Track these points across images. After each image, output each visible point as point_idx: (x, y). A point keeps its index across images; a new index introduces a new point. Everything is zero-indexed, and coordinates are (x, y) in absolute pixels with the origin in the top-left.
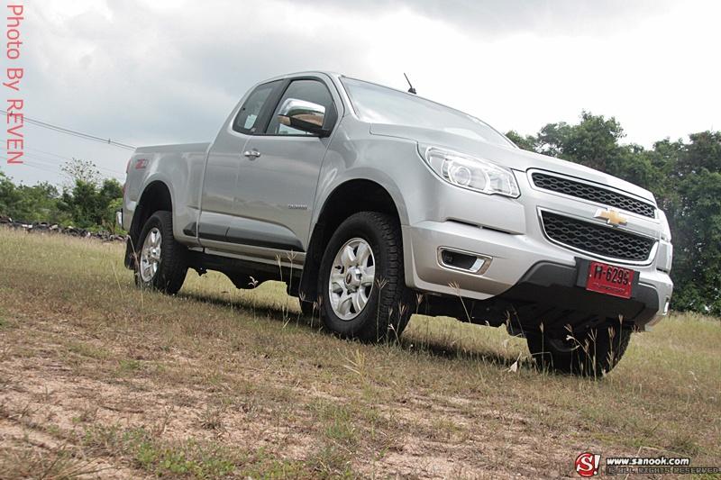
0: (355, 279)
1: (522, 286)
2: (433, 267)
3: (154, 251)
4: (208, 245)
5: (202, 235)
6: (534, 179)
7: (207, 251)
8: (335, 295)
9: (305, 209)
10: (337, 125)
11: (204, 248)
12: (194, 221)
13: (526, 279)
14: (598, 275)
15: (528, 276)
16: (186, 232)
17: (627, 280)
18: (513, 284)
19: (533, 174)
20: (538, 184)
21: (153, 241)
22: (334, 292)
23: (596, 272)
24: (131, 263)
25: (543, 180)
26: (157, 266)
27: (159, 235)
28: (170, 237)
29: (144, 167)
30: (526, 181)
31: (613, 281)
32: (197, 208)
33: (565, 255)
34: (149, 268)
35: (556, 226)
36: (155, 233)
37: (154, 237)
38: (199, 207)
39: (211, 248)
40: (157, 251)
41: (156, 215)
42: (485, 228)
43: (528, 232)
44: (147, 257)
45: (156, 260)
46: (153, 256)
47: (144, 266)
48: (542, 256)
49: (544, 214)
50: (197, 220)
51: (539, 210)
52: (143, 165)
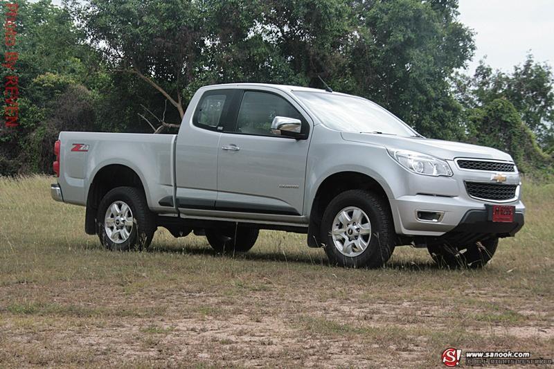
0: (355, 232)
1: (461, 225)
2: (413, 221)
3: (122, 219)
5: (180, 206)
6: (459, 164)
7: (183, 216)
8: (338, 242)
10: (311, 130)
11: (179, 214)
12: (170, 196)
13: (463, 222)
14: (497, 213)
15: (464, 219)
16: (162, 204)
17: (509, 212)
18: (457, 224)
19: (458, 161)
20: (461, 166)
22: (337, 240)
23: (496, 211)
25: (464, 164)
27: (125, 206)
30: (454, 166)
31: (504, 214)
32: (171, 186)
33: (479, 204)
35: (474, 189)
42: (437, 196)
43: (460, 195)
45: (126, 226)
46: (122, 223)
48: (470, 207)
49: (468, 183)
50: (173, 194)
51: (464, 181)
52: (81, 149)
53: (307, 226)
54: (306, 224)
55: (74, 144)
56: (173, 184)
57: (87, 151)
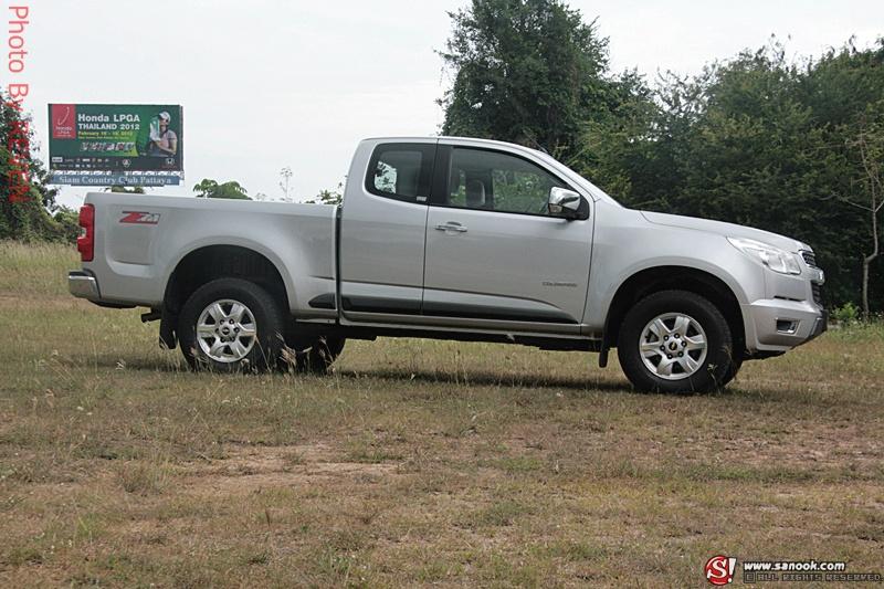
2: (773, 333)
7: (345, 322)
11: (337, 320)
16: (315, 305)
18: (807, 336)
22: (647, 358)
29: (151, 223)
32: (332, 278)
42: (791, 299)
43: (807, 298)
50: (335, 291)
52: (143, 219)
55: (124, 212)
56: (334, 276)
57: (156, 223)
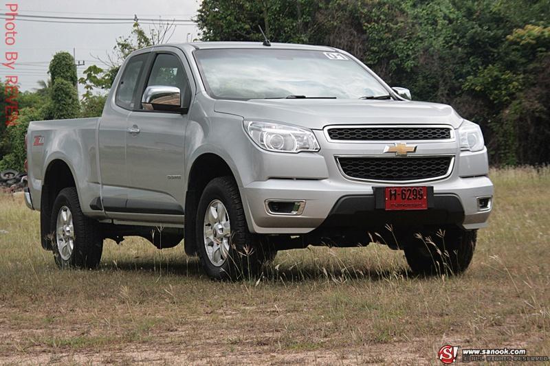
0: (219, 232)
2: (265, 216)
3: (68, 229)
4: (116, 217)
5: (107, 209)
6: (330, 134)
7: (116, 222)
8: (210, 248)
9: (180, 178)
10: (192, 101)
11: (112, 220)
12: (98, 196)
13: (334, 212)
14: (393, 197)
15: (334, 210)
16: (93, 207)
17: (422, 195)
18: (325, 217)
19: (329, 130)
20: (332, 137)
21: (65, 219)
22: (209, 245)
23: (391, 195)
24: (48, 244)
25: (337, 133)
26: (74, 243)
27: (69, 212)
28: (79, 214)
29: (42, 144)
30: (324, 135)
31: (408, 199)
32: (98, 183)
33: (364, 187)
34: (66, 246)
35: (353, 166)
36: (66, 211)
37: (65, 215)
38: (100, 182)
39: (118, 219)
40: (69, 228)
41: (63, 193)
42: (297, 179)
43: (331, 176)
44: (62, 236)
45: (72, 238)
46: (67, 234)
47: (61, 245)
48: (344, 192)
49: (341, 159)
50: (100, 195)
51: (335, 157)
52: (40, 142)
53: (183, 226)
54: (181, 223)
55: (35, 137)
